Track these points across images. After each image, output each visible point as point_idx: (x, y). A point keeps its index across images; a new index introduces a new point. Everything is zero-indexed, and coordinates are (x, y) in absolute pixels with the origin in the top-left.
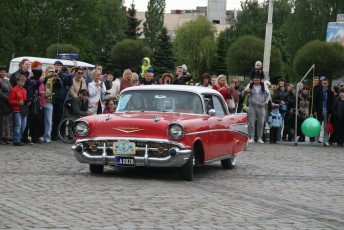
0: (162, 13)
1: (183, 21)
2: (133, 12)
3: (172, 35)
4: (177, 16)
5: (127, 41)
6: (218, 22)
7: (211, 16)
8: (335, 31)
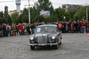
0: (8, 12)
1: (12, 13)
2: (2, 12)
3: (10, 16)
4: (11, 12)
5: (2, 18)
6: (19, 13)
7: (18, 12)
8: (41, 13)
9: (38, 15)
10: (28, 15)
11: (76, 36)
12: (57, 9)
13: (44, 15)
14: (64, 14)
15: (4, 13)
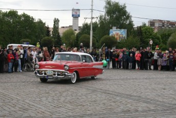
0: (58, 28)
1: (65, 30)
2: (48, 28)
3: (61, 35)
4: (63, 29)
5: (46, 37)
6: (76, 30)
7: (74, 29)
8: (112, 32)
11: (169, 75)
12: (140, 27)
13: (116, 37)
14: (151, 37)
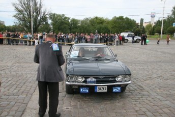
0: (143, 23)
3: (145, 27)
6: (153, 24)
9: (171, 27)
10: (161, 26)
15: (139, 24)
